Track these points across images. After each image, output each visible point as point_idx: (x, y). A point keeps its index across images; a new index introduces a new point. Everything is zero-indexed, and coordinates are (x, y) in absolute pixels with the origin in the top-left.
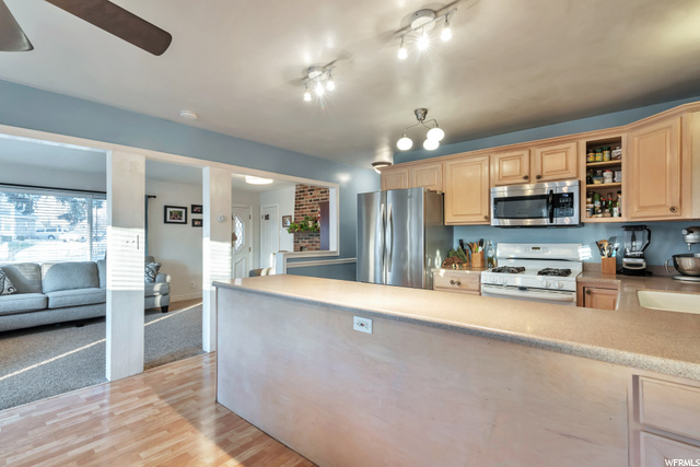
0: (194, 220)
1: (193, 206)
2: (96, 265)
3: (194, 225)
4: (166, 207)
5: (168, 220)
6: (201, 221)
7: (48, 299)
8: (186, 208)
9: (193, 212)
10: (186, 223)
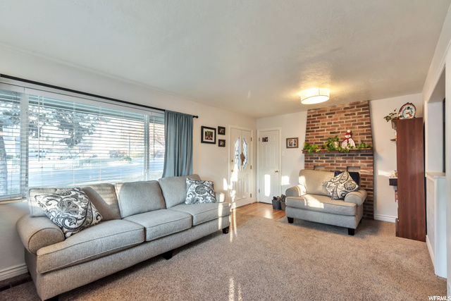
0: (220, 140)
1: (219, 128)
2: (158, 184)
3: (219, 146)
4: (203, 127)
5: (204, 140)
6: (224, 141)
7: (145, 229)
8: (215, 129)
9: (219, 133)
10: (215, 143)
